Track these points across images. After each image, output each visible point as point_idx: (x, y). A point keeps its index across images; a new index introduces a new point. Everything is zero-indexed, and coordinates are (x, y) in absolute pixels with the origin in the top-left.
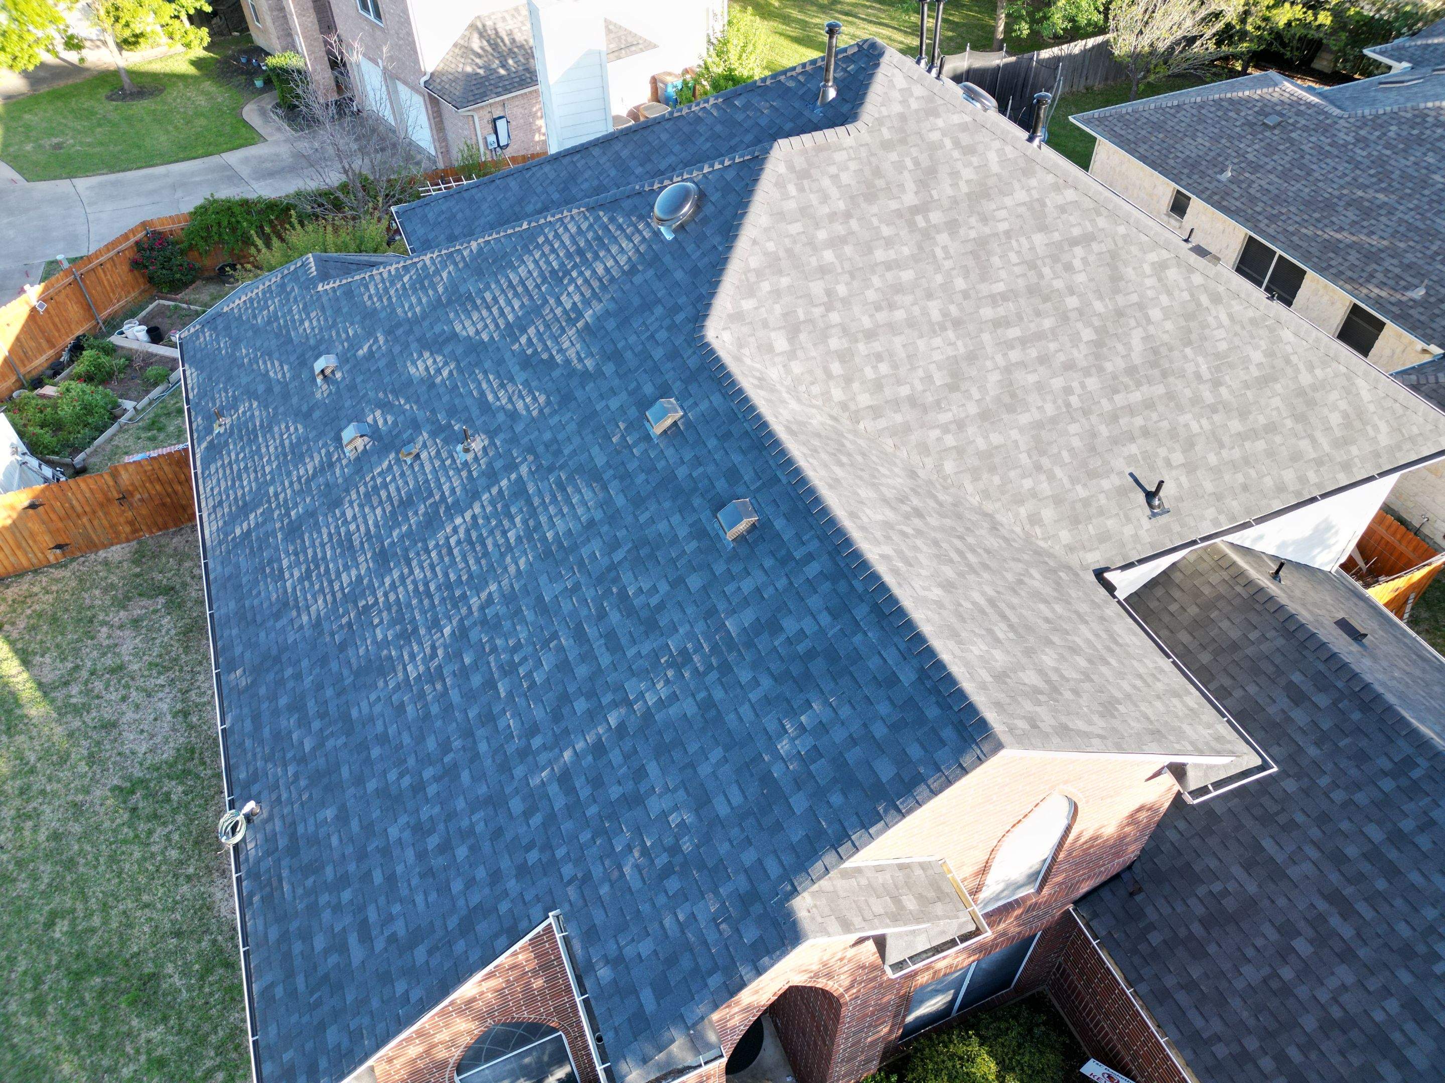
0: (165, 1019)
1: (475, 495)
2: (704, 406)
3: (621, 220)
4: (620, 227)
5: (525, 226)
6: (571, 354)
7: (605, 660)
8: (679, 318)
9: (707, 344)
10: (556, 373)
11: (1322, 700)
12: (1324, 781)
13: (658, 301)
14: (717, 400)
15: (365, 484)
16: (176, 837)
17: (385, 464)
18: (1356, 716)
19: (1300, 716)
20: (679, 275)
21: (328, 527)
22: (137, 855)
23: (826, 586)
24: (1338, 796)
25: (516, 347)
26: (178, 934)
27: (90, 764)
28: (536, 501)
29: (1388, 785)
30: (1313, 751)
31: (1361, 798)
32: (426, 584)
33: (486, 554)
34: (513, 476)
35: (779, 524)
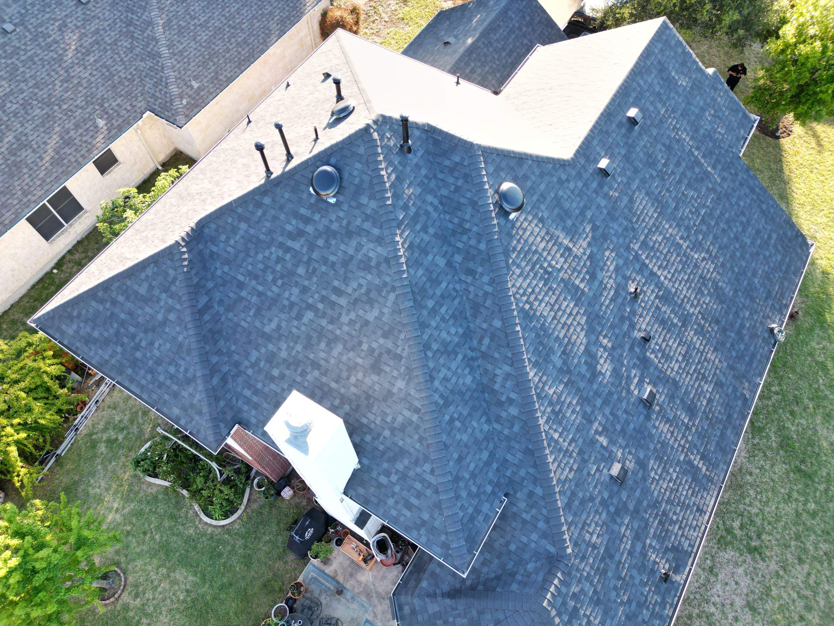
0: (784, 427)
1: (652, 274)
2: (598, 149)
3: (515, 242)
4: (519, 241)
5: (518, 328)
6: (585, 244)
7: (684, 165)
8: (564, 177)
9: (575, 155)
10: (595, 250)
11: (473, 65)
12: (495, 66)
13: (556, 195)
14: (595, 142)
15: (663, 364)
16: (747, 501)
17: (653, 356)
18: (474, 55)
19: (479, 71)
20: (543, 187)
21: (684, 380)
22: (767, 509)
23: (645, 77)
24: (497, 63)
25: (586, 290)
26: (765, 455)
27: (769, 589)
28: (646, 231)
29: (491, 49)
30: (487, 68)
31: (496, 56)
32: (686, 281)
33: (669, 251)
34: (640, 252)
35: (631, 100)
